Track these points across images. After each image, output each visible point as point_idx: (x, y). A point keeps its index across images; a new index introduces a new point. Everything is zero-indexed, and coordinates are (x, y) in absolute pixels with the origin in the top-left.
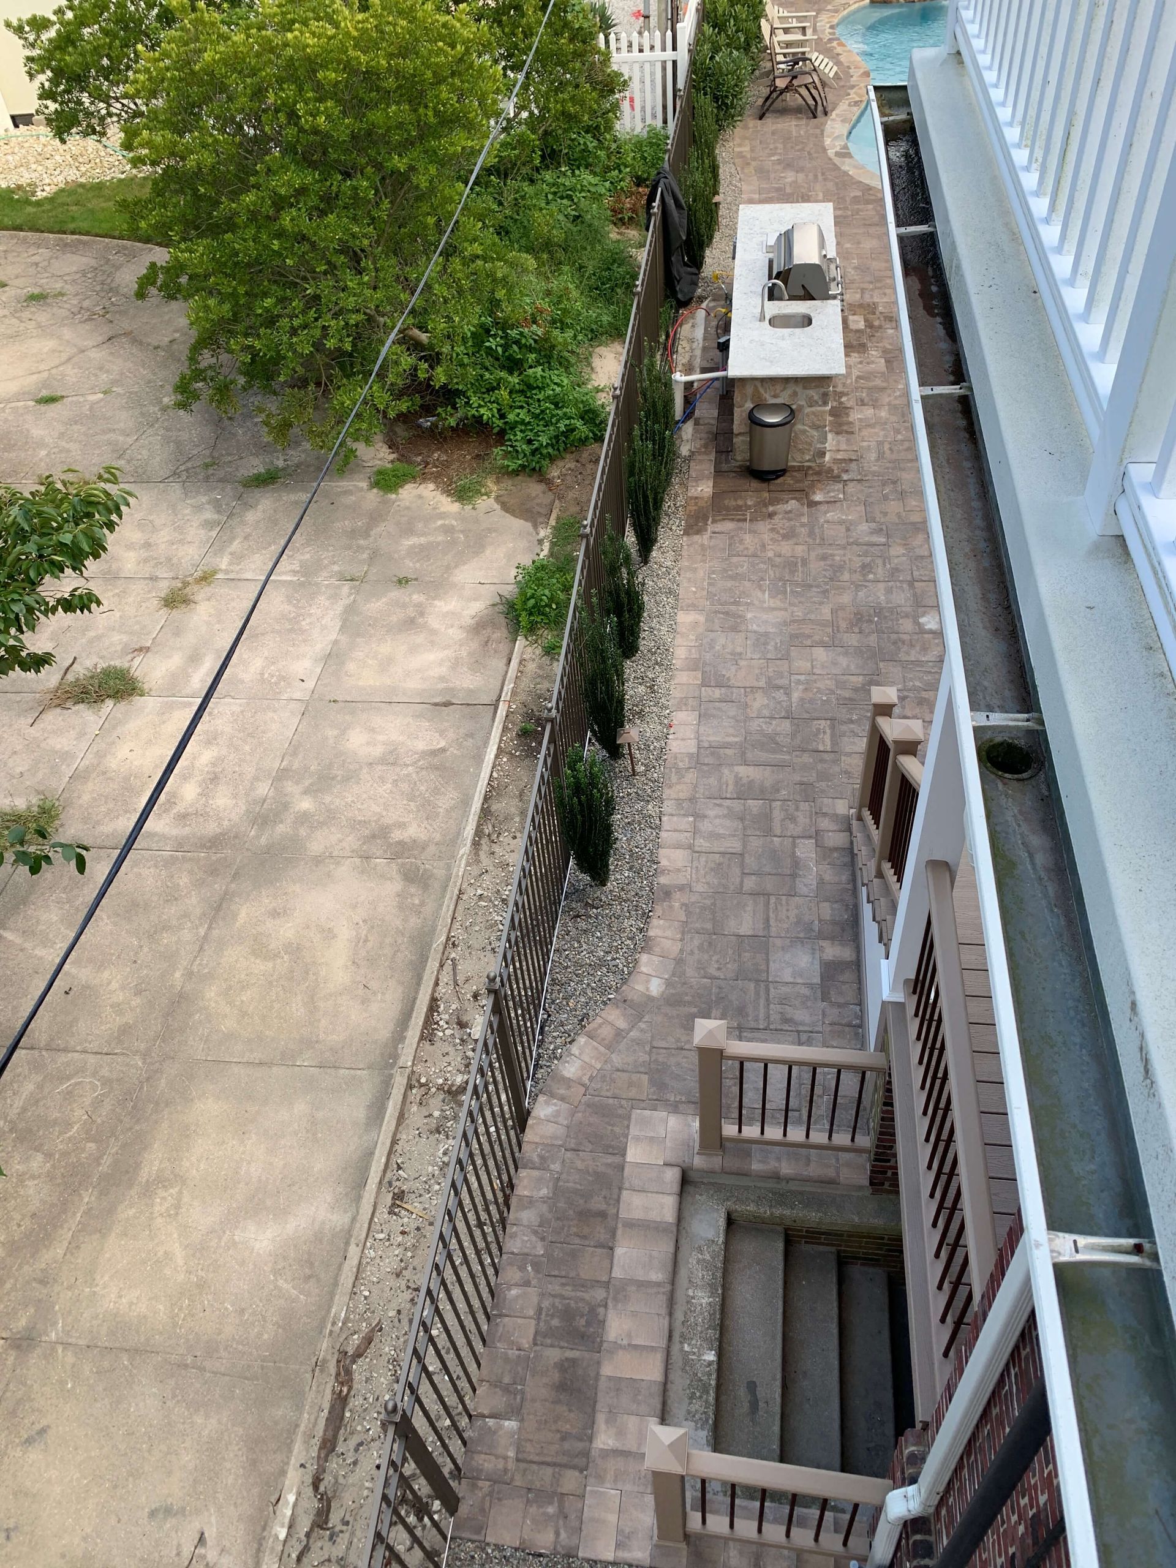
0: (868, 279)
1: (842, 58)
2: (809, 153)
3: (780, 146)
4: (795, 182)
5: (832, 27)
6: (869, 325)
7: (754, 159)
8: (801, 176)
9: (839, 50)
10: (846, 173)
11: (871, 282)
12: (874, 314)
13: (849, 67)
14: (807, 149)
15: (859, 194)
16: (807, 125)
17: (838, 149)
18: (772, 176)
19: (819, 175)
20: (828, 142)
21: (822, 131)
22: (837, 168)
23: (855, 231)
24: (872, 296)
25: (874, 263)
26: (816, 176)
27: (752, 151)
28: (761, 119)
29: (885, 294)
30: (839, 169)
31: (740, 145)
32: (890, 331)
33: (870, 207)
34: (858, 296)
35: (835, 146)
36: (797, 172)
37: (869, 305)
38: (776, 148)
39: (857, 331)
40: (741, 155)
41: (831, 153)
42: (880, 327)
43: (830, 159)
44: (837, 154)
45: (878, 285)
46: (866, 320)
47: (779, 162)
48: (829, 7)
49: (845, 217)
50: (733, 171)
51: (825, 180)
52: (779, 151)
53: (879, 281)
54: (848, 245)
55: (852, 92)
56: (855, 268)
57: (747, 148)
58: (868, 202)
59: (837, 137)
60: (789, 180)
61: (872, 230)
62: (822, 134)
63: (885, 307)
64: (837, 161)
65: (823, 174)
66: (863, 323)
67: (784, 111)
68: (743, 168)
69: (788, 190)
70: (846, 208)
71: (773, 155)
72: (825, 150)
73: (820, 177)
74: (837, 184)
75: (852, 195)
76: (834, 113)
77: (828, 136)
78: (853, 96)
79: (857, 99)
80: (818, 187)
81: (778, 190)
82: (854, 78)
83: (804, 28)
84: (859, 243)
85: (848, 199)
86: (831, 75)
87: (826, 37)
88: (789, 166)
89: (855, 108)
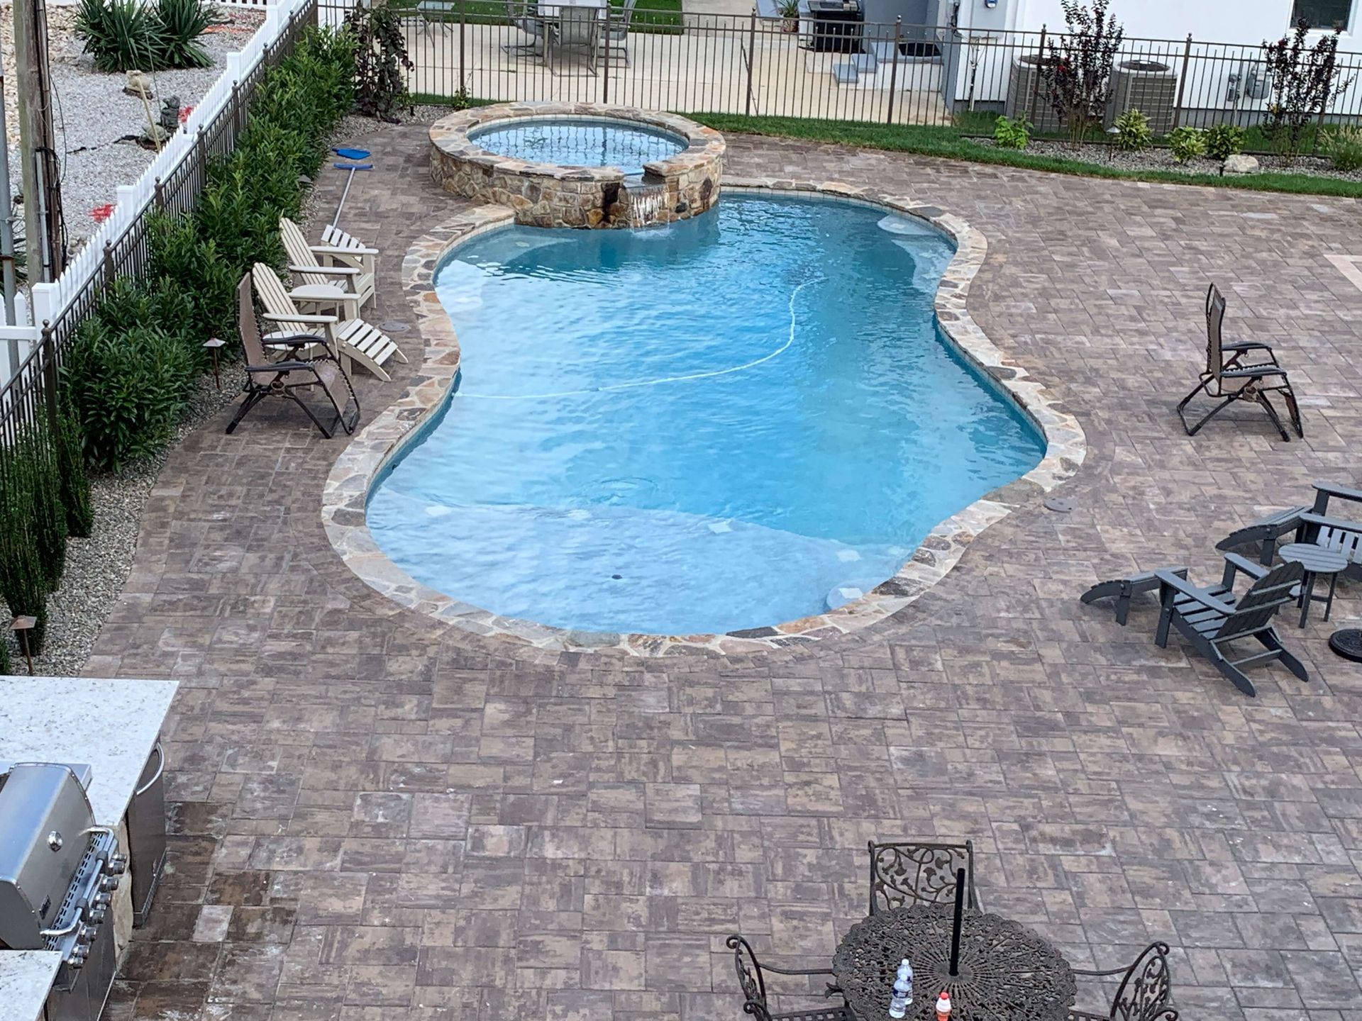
0: (281, 810)
1: (423, 326)
2: (288, 511)
3: (240, 490)
4: (234, 571)
5: (428, 265)
6: (237, 933)
7: (180, 515)
8: (252, 558)
9: (423, 308)
10: (337, 559)
11: (283, 819)
12: (258, 901)
13: (427, 342)
14: (288, 501)
15: (342, 604)
16: (307, 451)
17: (342, 506)
18: (199, 553)
19: (288, 557)
20: (331, 486)
21: (331, 465)
22: (324, 545)
23: (305, 690)
24: (269, 860)
25: (309, 770)
26: (281, 558)
27: (184, 497)
28: (229, 431)
29: (300, 850)
30: (328, 547)
31: (166, 484)
32: (273, 951)
33: (354, 635)
34: (244, 852)
35: (340, 498)
36: (249, 549)
37: (256, 877)
38: (231, 495)
39: (210, 949)
40: (158, 506)
41: (327, 512)
42: (258, 936)
43: (321, 526)
44: (341, 517)
45: (296, 826)
46: (236, 920)
47: (224, 525)
48: (439, 228)
49: (294, 656)
50: (128, 539)
51: (293, 569)
52: (234, 502)
53: (300, 816)
54: (276, 724)
55: (413, 390)
56: (268, 782)
57: (176, 492)
58: (352, 625)
59: (354, 479)
60: (223, 566)
61: (335, 691)
62: (327, 472)
63: (286, 886)
64: (332, 529)
65: (295, 556)
66: (225, 926)
67: (277, 420)
68: (149, 534)
69: (213, 591)
70: (307, 636)
71: (218, 509)
72: (319, 503)
73: (285, 565)
74: (311, 581)
75: (330, 606)
76: (364, 433)
77: (336, 478)
78: (414, 400)
79: (419, 405)
80: (274, 585)
81: (198, 586)
82: (429, 364)
83: (349, 276)
84: (299, 719)
85: (318, 617)
86: (380, 360)
87: (410, 281)
88: (237, 534)
89: (407, 424)
